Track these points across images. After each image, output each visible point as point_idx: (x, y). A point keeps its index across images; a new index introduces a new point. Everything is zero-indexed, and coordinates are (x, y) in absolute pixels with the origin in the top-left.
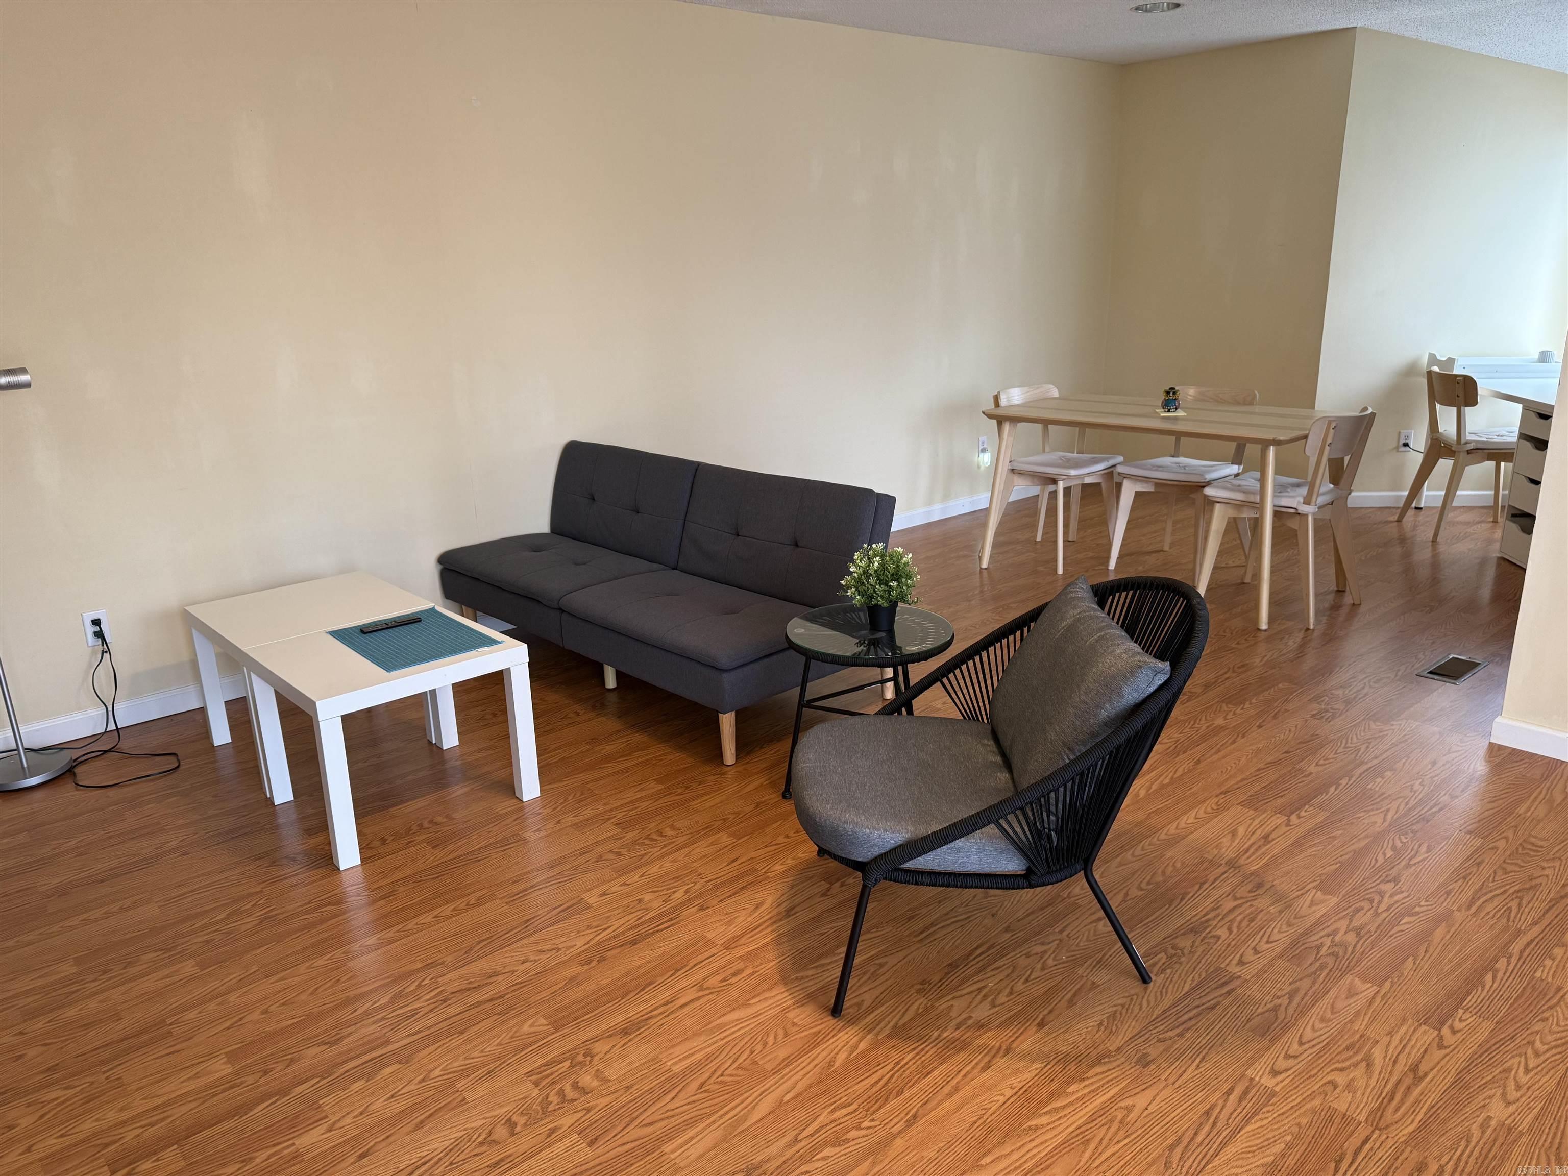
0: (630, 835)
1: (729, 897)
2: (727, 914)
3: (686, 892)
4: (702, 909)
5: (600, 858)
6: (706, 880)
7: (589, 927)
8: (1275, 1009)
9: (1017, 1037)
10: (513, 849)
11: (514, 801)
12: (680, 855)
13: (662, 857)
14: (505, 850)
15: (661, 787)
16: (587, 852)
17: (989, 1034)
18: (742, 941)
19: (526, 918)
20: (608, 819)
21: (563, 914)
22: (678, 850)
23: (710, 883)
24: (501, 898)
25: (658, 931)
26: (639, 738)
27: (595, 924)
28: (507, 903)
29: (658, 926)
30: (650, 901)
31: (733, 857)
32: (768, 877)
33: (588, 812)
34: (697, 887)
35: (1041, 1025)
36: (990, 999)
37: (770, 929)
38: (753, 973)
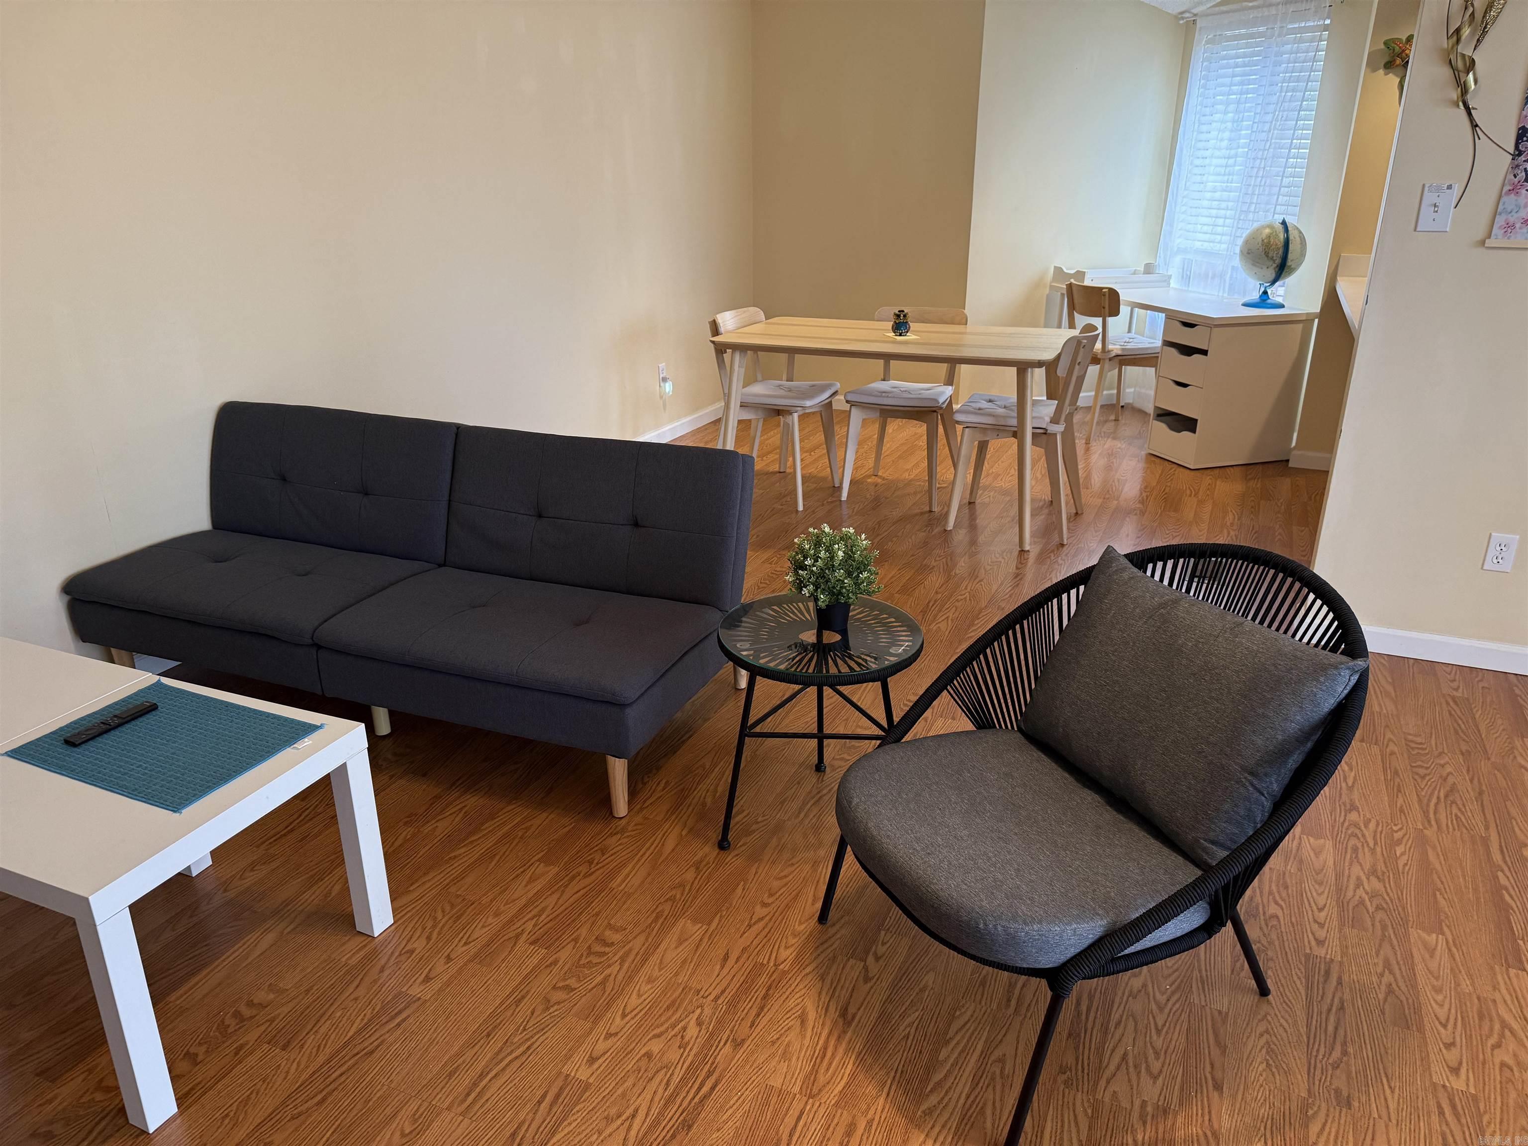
0: (564, 955)
1: (758, 1015)
2: (773, 1043)
3: (699, 1023)
4: (738, 1044)
5: (547, 1004)
6: (712, 997)
7: (609, 1120)
8: (1390, 991)
9: (1210, 1112)
10: (411, 1020)
11: (360, 939)
12: (651, 967)
13: (630, 978)
14: (399, 1025)
15: (554, 870)
16: (523, 997)
17: (1180, 1120)
18: (822, 1079)
19: (508, 1132)
20: (518, 937)
21: (558, 1109)
22: (645, 960)
23: (720, 1002)
24: (449, 1108)
25: (706, 1097)
26: (473, 801)
27: (613, 1111)
28: (463, 1114)
29: (699, 1089)
30: (662, 1052)
31: (721, 953)
32: (784, 973)
33: (481, 933)
34: (708, 1011)
35: (1218, 1087)
36: (1143, 1070)
37: (841, 1051)
38: (870, 1123)
